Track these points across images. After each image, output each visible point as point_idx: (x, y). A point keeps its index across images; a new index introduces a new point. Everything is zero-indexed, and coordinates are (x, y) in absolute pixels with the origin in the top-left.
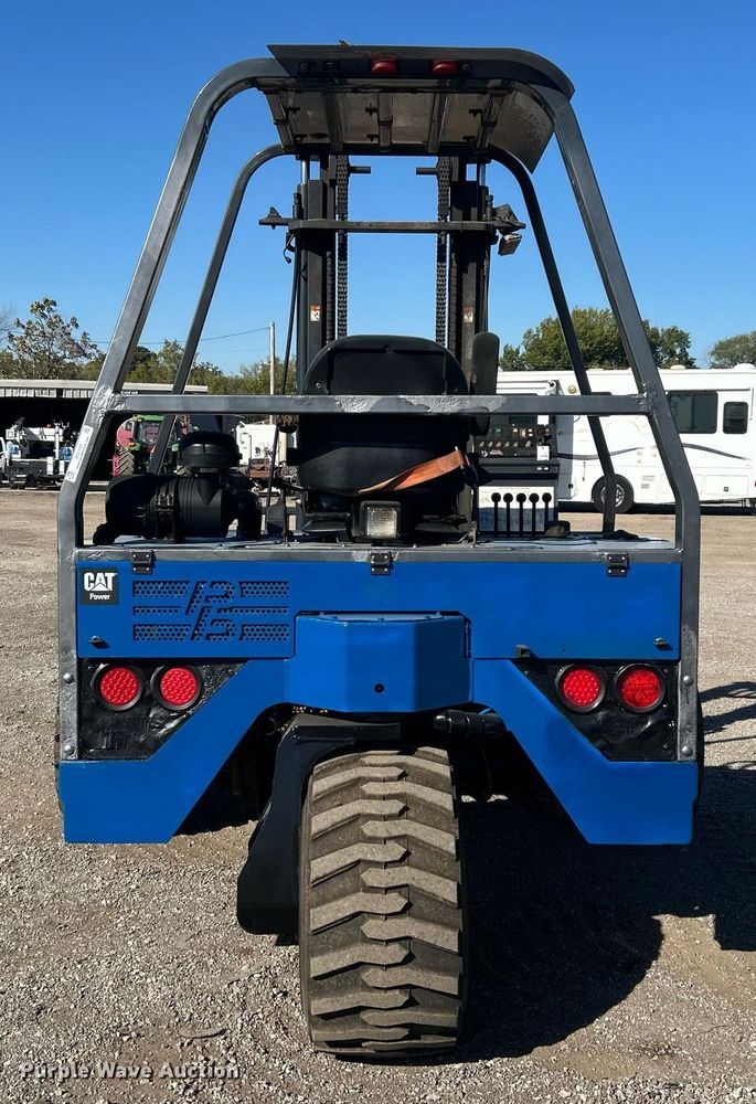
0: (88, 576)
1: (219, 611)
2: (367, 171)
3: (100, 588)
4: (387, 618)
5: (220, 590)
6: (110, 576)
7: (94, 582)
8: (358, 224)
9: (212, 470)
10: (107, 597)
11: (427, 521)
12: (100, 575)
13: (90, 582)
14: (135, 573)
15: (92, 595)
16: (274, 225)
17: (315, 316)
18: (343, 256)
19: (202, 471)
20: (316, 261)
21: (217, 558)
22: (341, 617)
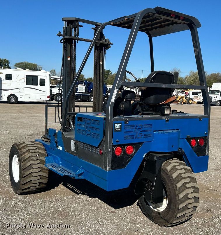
0: (116, 125)
2: (82, 26)
3: (118, 128)
5: (140, 127)
6: (120, 125)
7: (117, 126)
8: (82, 39)
10: (119, 130)
12: (118, 125)
13: (116, 126)
14: (125, 124)
15: (116, 130)
16: (60, 36)
17: (69, 59)
18: (75, 45)
20: (68, 46)
22: (165, 131)
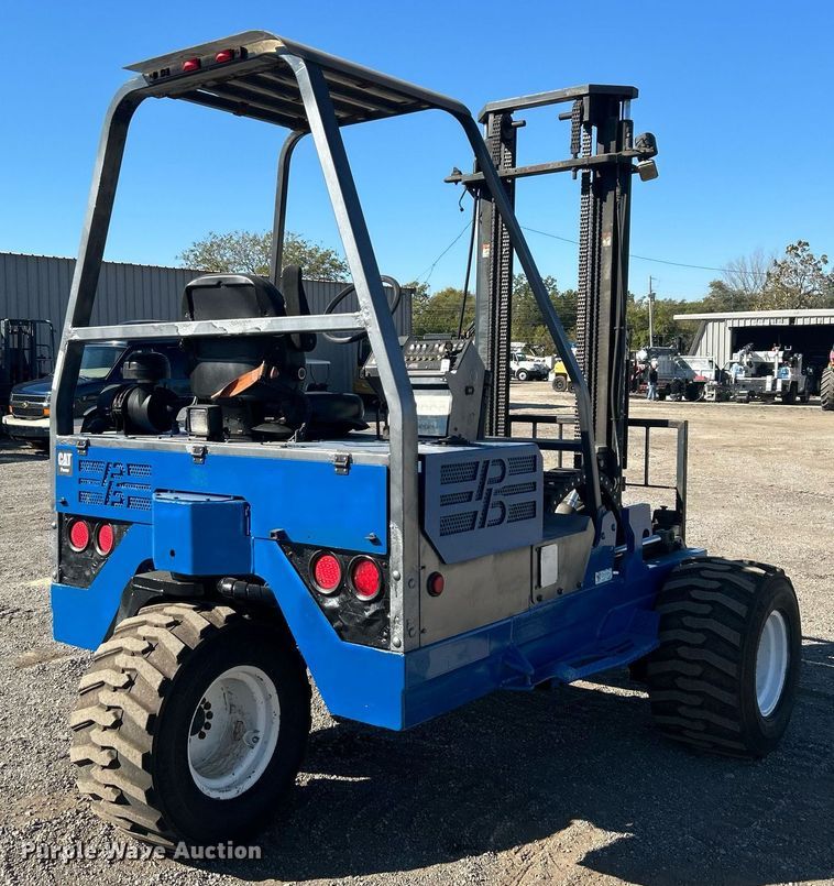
0: (61, 455)
1: (118, 485)
3: (65, 464)
4: (213, 499)
5: (119, 469)
6: (70, 456)
7: (63, 459)
8: (521, 170)
9: (146, 381)
10: (67, 471)
11: (268, 422)
12: (65, 455)
13: (61, 459)
14: (80, 454)
15: (61, 469)
16: (456, 182)
17: (486, 253)
19: (139, 382)
20: (487, 207)
21: (117, 446)
